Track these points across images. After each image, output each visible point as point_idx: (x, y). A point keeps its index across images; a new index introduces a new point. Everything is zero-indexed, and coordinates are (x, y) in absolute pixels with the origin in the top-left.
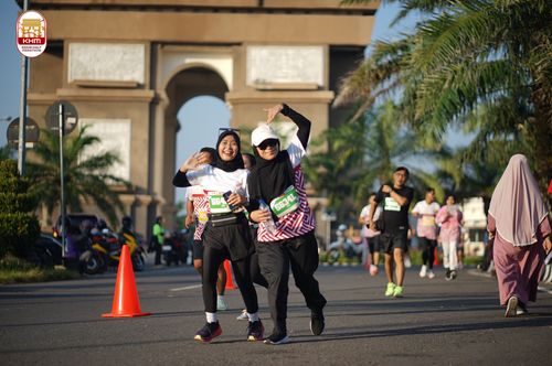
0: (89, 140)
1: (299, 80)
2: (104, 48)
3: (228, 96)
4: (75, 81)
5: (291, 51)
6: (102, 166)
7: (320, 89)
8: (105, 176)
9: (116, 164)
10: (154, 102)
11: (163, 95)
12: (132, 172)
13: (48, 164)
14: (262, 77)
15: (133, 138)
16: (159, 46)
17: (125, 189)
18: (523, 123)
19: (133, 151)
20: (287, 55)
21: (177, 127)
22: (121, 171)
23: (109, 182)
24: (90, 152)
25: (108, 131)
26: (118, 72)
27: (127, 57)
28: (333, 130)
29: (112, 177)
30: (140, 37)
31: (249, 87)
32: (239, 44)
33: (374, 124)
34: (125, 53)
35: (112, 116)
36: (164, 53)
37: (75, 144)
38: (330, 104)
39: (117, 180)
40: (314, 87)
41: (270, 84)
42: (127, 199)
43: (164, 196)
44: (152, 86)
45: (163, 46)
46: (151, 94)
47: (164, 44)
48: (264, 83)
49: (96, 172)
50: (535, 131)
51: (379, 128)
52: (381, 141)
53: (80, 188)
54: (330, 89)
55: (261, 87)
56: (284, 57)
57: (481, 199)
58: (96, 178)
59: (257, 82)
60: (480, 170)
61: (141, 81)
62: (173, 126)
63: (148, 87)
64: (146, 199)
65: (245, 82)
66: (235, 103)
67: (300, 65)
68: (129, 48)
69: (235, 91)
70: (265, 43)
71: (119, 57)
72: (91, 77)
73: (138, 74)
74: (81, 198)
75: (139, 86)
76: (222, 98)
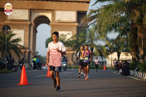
0: (13, 35)
1: (69, 20)
2: (18, 10)
3: (50, 24)
4: (10, 19)
5: (67, 12)
6: (17, 42)
7: (74, 22)
8: (17, 45)
9: (20, 41)
10: (30, 25)
11: (33, 23)
12: (24, 43)
13: (2, 41)
14: (59, 19)
15: (25, 35)
16: (32, 10)
17: (22, 48)
18: (128, 33)
19: (25, 38)
20: (66, 13)
21: (37, 32)
22: (21, 43)
23: (18, 46)
24: (13, 38)
25: (18, 32)
26: (21, 17)
27: (24, 13)
28: (78, 34)
29: (19, 45)
30: (27, 8)
31: (56, 22)
32: (54, 10)
33: (89, 32)
34: (23, 12)
35: (19, 29)
36: (33, 12)
37: (9, 36)
38: (77, 27)
39: (20, 46)
40: (73, 22)
41: (61, 21)
42: (23, 51)
43: (33, 50)
44: (30, 21)
45: (33, 10)
46: (30, 23)
47: (33, 9)
48: (60, 20)
49: (15, 44)
50: (132, 35)
51: (90, 33)
52: (91, 37)
53: (10, 48)
54: (77, 23)
55: (59, 22)
56: (65, 14)
57: (117, 52)
58: (15, 45)
59: (58, 20)
60: (117, 45)
61: (27, 19)
62: (35, 32)
63: (29, 21)
64: (28, 51)
65: (55, 20)
66: (52, 26)
67: (70, 16)
68: (24, 11)
69: (52, 23)
70: (60, 10)
71: (21, 13)
72: (14, 18)
73: (26, 17)
74: (11, 50)
75: (27, 21)
76: (49, 24)
